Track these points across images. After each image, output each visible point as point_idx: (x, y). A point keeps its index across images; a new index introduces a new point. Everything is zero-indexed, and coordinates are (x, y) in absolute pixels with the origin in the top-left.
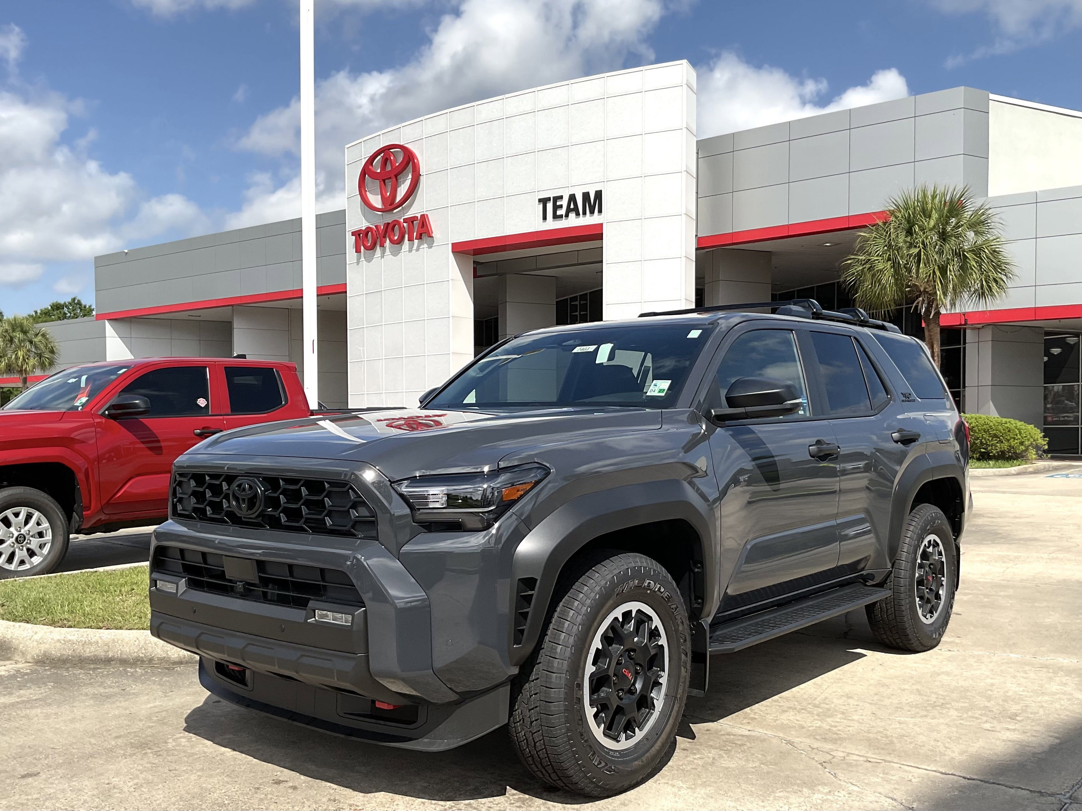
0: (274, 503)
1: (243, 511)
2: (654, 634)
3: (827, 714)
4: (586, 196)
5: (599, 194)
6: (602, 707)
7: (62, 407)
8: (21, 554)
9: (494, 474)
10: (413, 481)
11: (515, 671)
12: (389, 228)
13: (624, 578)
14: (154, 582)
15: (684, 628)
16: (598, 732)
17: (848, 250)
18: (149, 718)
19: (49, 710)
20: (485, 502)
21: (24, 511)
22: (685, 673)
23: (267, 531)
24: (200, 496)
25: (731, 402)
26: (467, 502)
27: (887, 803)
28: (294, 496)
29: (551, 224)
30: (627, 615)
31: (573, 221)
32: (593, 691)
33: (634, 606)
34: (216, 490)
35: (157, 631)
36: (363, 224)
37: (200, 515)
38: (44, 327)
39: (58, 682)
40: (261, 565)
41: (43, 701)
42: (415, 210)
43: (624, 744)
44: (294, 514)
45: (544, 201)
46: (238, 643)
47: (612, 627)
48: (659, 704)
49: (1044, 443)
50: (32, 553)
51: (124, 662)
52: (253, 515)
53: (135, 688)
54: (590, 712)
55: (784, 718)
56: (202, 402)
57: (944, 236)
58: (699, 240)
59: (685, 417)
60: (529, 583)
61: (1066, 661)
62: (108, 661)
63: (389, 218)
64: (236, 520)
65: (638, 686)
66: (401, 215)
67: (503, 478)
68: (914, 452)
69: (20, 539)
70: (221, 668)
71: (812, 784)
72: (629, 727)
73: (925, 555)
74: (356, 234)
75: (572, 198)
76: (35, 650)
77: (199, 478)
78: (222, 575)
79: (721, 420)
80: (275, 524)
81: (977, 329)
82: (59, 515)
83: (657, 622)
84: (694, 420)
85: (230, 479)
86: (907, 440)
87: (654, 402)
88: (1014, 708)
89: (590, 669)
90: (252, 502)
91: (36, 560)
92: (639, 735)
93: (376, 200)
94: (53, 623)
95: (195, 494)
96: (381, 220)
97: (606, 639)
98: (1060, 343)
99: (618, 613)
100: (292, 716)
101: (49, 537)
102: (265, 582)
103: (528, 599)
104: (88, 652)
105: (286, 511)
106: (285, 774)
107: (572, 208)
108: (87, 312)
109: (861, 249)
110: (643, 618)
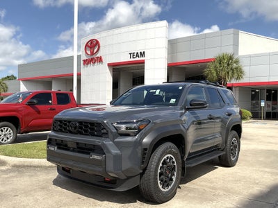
0: (81, 128)
1: (73, 130)
2: (173, 162)
3: (212, 182)
4: (141, 53)
5: (144, 52)
6: (161, 181)
7: (15, 102)
8: (5, 139)
9: (137, 122)
10: (118, 123)
11: (141, 171)
12: (92, 59)
13: (167, 148)
14: (48, 147)
15: (180, 161)
16: (160, 187)
17: (205, 67)
18: (43, 181)
19: (18, 179)
20: (135, 129)
21: (6, 128)
22: (180, 172)
23: (79, 135)
24: (61, 126)
25: (191, 105)
26: (131, 129)
27: (232, 206)
28: (86, 126)
29: (132, 59)
30: (167, 157)
31: (137, 59)
32: (160, 176)
33: (169, 155)
34: (65, 124)
35: (48, 160)
36: (85, 58)
37: (61, 131)
38: (5, 82)
39: (19, 171)
40: (77, 143)
41: (16, 177)
42: (98, 55)
43: (166, 190)
44: (86, 131)
45: (130, 54)
46: (71, 163)
47: (164, 161)
48: (174, 180)
49: (251, 115)
50: (8, 138)
51: (35, 167)
52: (75, 131)
53: (39, 173)
54: (159, 182)
55: (202, 183)
56: (50, 102)
57: (228, 65)
58: (168, 64)
59: (179, 109)
60: (146, 149)
61: (267, 170)
62: (31, 166)
63: (92, 57)
64: (71, 132)
65: (170, 175)
66: (95, 56)
67: (139, 123)
68: (231, 118)
69: (5, 135)
70: (63, 169)
71: (212, 200)
72: (168, 186)
73: (233, 143)
74: (84, 61)
75: (137, 53)
76: (12, 163)
77: (61, 121)
78: (66, 146)
79: (188, 109)
80: (81, 133)
81: (235, 87)
82: (15, 129)
83: (174, 160)
84: (181, 109)
85: (69, 122)
86: (229, 115)
87: (172, 105)
88: (257, 182)
89: (159, 171)
90: (75, 128)
91: (9, 140)
92: (170, 187)
93: (89, 52)
94: (16, 157)
95: (60, 125)
96: (90, 57)
97: (163, 164)
98: (255, 91)
99: (165, 157)
100: (83, 181)
101: (12, 134)
102: (78, 148)
103: (145, 154)
104: (26, 164)
105: (84, 130)
106: (81, 196)
107: (137, 56)
108: (15, 78)
109: (208, 68)
110: (171, 158)
